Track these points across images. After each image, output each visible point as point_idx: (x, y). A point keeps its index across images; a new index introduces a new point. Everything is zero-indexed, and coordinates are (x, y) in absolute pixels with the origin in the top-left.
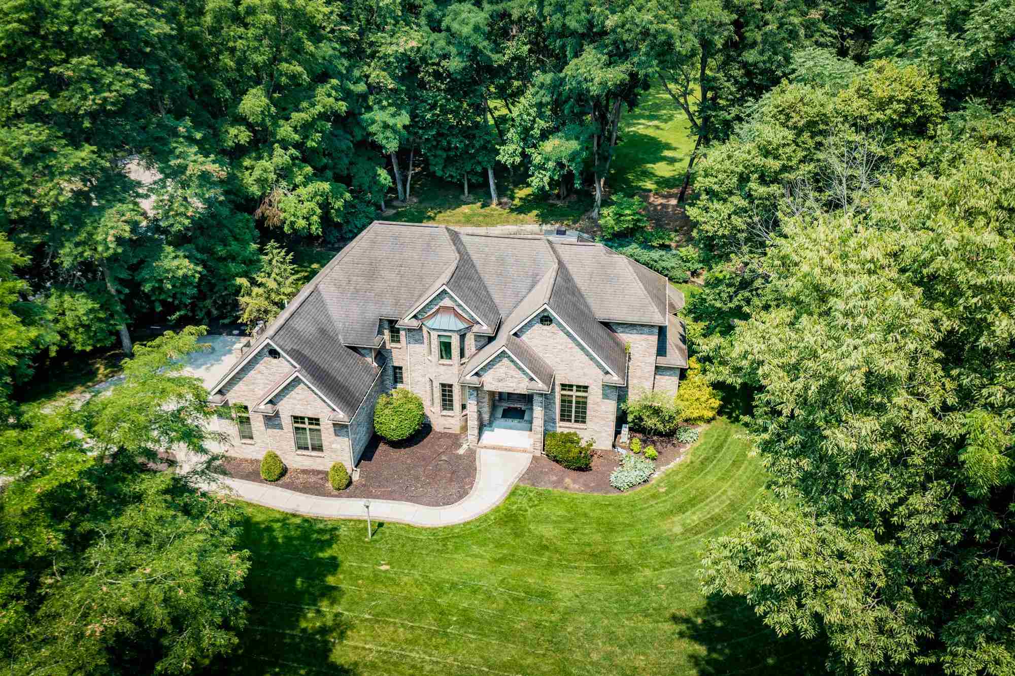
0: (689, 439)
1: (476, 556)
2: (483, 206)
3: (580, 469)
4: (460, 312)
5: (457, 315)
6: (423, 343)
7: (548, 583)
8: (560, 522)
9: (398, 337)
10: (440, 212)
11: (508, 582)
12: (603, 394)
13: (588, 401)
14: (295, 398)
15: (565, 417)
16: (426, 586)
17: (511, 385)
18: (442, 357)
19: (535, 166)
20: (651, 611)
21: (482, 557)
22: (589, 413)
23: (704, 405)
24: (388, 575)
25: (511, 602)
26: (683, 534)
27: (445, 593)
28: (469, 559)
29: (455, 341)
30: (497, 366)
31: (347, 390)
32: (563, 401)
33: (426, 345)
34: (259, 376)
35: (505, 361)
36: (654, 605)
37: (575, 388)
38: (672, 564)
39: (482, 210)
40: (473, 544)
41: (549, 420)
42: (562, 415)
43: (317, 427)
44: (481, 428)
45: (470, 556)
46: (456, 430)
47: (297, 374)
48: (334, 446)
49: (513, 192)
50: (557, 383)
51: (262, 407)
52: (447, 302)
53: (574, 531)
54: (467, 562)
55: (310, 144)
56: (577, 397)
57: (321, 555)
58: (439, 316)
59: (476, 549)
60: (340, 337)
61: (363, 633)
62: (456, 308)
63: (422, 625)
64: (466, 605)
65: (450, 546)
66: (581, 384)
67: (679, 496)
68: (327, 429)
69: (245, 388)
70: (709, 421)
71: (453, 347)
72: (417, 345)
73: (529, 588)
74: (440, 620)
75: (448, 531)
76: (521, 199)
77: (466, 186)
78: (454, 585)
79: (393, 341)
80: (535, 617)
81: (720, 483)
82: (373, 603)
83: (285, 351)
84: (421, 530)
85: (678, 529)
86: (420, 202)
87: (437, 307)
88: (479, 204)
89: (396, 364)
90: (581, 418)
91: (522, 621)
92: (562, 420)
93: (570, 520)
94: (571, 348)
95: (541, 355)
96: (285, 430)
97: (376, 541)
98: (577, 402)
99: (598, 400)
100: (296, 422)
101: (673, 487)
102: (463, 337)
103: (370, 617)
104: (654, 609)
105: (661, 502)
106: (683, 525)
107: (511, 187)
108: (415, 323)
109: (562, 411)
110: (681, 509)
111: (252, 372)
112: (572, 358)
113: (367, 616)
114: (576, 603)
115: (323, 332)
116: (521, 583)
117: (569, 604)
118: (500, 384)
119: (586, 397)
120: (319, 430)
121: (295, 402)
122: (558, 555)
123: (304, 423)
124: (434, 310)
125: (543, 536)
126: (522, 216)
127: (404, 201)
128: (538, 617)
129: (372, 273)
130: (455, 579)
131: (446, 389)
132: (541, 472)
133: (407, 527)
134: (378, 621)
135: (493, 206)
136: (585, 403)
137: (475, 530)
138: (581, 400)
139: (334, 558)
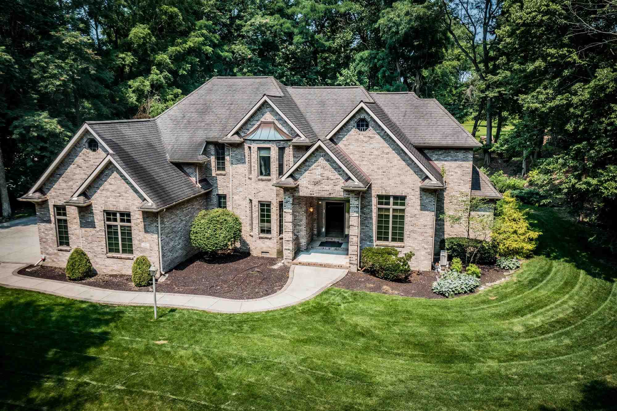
0: (511, 266)
1: (274, 337)
3: (398, 280)
4: (280, 126)
5: (277, 129)
6: (244, 163)
7: (363, 366)
8: (377, 316)
9: (224, 164)
11: (312, 362)
12: (421, 205)
13: (406, 214)
14: (107, 190)
15: (382, 235)
16: (206, 359)
17: (327, 188)
18: (261, 174)
20: (506, 400)
21: (282, 338)
22: (407, 228)
23: (522, 237)
24: (163, 349)
25: (313, 381)
26: (526, 333)
27: (229, 367)
28: (266, 339)
29: (274, 154)
30: (313, 167)
31: (163, 189)
32: (380, 216)
33: (247, 165)
34: (78, 171)
35: (322, 161)
36: (508, 394)
37: (391, 200)
38: (521, 357)
40: (273, 326)
41: (365, 237)
42: (379, 233)
43: (128, 224)
44: (297, 251)
45: (268, 336)
46: (273, 254)
47: (109, 158)
48: (143, 245)
50: (374, 193)
51: (75, 198)
52: (268, 117)
53: (395, 323)
54: (262, 341)
55: (181, 72)
56: (394, 210)
57: (93, 330)
58: (260, 130)
59: (276, 331)
60: (167, 155)
61: (106, 405)
62: (276, 122)
63: (189, 399)
64: (252, 380)
65: (245, 327)
66: (398, 194)
67: (512, 303)
68: (137, 225)
69: (64, 185)
70: (528, 257)
71: (272, 160)
72: (239, 166)
73: (339, 369)
74: (215, 394)
75: (245, 317)
78: (241, 360)
79: (219, 169)
80: (344, 399)
81: (557, 296)
82: (133, 374)
83: (104, 140)
84: (215, 315)
85: (519, 328)
87: (259, 123)
89: (220, 192)
90: (399, 236)
91: (327, 403)
92: (379, 239)
93: (390, 315)
94: (387, 153)
95: (357, 163)
96: (97, 229)
97: (162, 321)
98: (394, 217)
99: (416, 212)
100: (108, 220)
101: (504, 297)
102: (282, 150)
103: (123, 388)
104: (510, 398)
105: (493, 307)
106: (525, 325)
108: (237, 139)
109: (379, 227)
110: (519, 312)
111: (72, 166)
112: (389, 165)
113: (119, 387)
114: (401, 388)
115: (150, 145)
116: (328, 363)
117: (390, 388)
118: (317, 188)
119: (403, 211)
120: (130, 227)
121: (108, 194)
122: (375, 342)
123: (115, 220)
124: (256, 126)
125: (357, 325)
128: (350, 400)
129: (205, 110)
130: (244, 354)
131: (265, 207)
132: (357, 281)
133: (201, 313)
134: (131, 393)
136: (402, 217)
137: (278, 316)
138: (398, 214)
139: (106, 333)
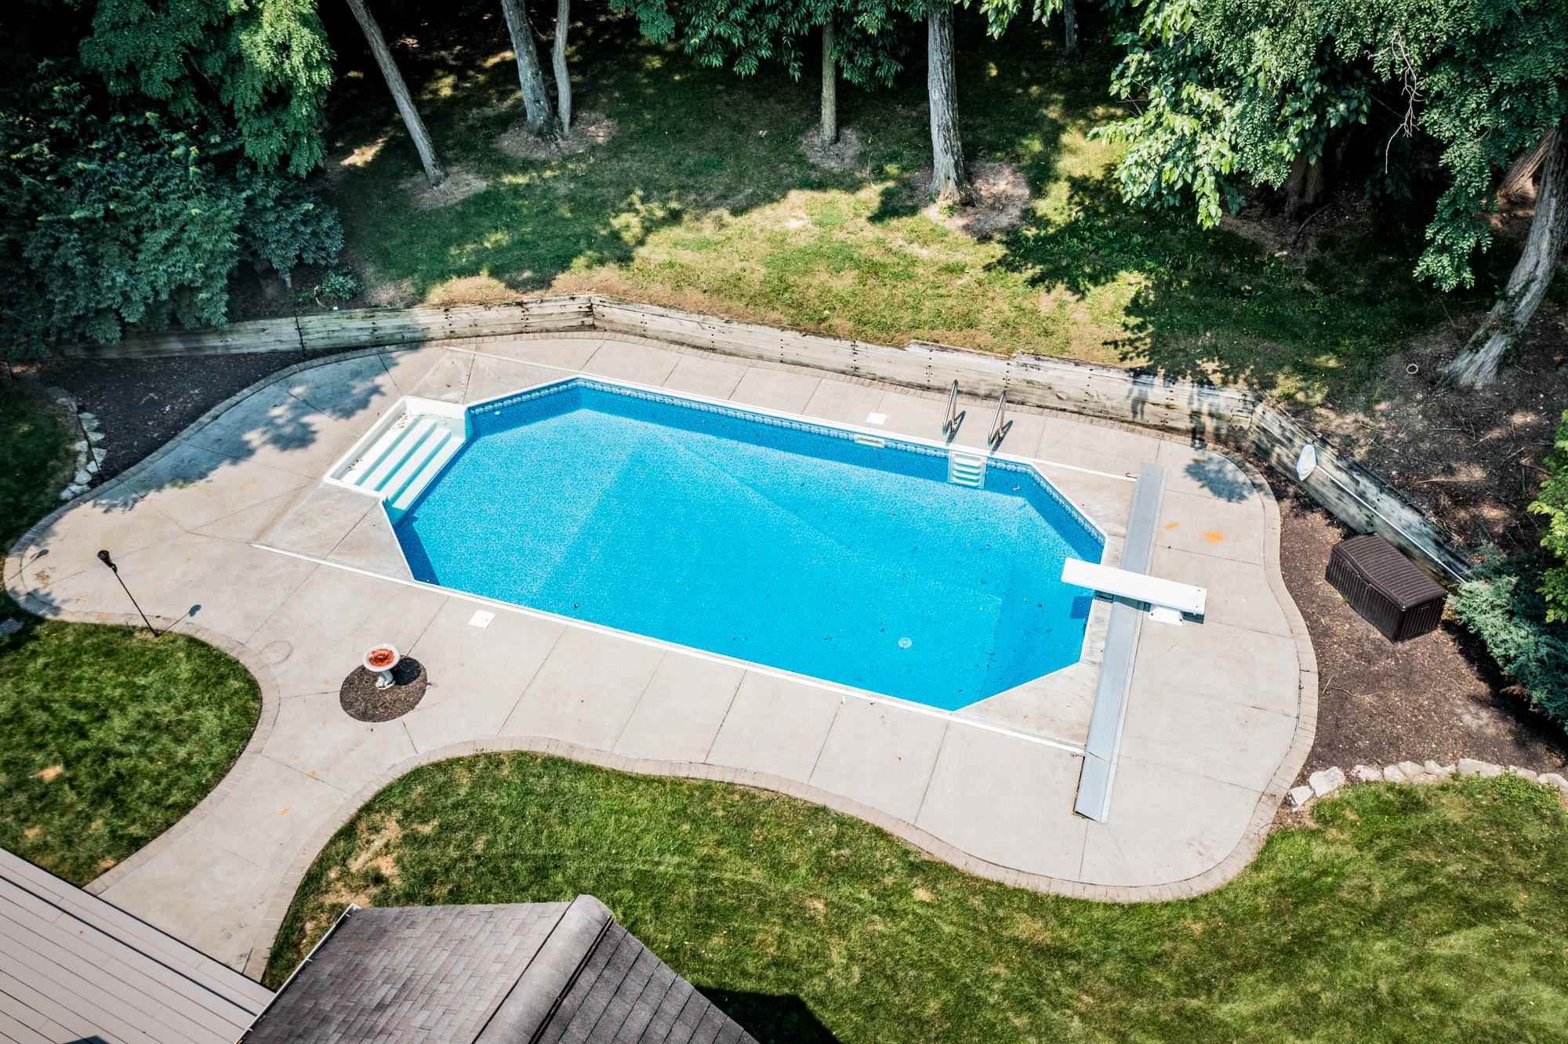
2: (888, 210)
10: (675, 217)
19: (1154, 43)
39: (874, 232)
49: (1052, 141)
76: (1079, 185)
77: (828, 93)
86: (616, 148)
88: (871, 195)
107: (1053, 113)
126: (1052, 300)
127: (547, 132)
135: (934, 214)
